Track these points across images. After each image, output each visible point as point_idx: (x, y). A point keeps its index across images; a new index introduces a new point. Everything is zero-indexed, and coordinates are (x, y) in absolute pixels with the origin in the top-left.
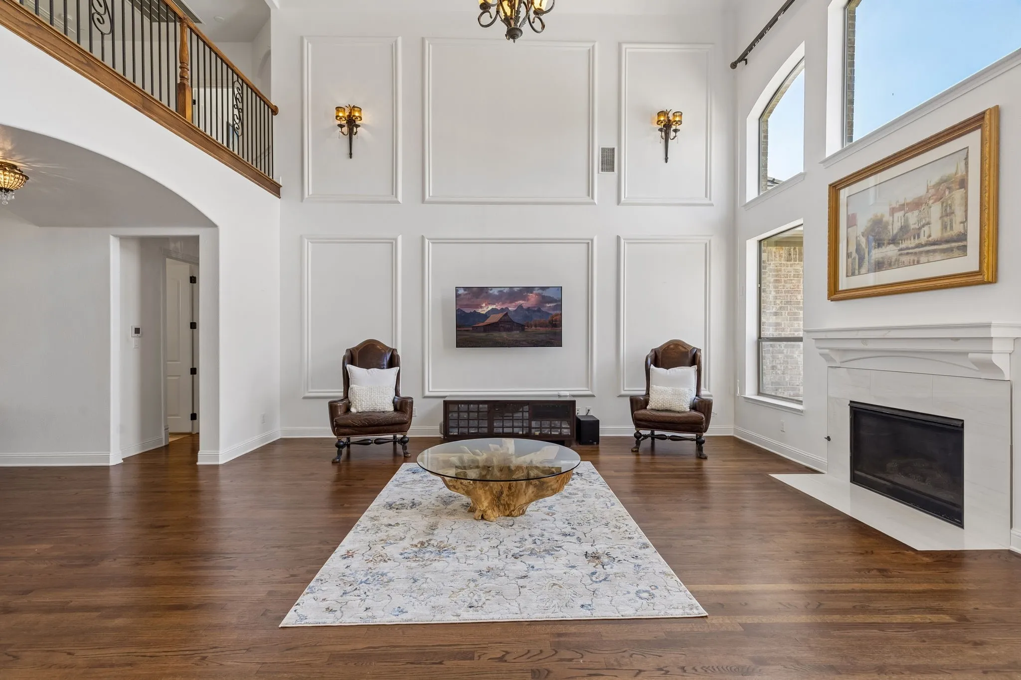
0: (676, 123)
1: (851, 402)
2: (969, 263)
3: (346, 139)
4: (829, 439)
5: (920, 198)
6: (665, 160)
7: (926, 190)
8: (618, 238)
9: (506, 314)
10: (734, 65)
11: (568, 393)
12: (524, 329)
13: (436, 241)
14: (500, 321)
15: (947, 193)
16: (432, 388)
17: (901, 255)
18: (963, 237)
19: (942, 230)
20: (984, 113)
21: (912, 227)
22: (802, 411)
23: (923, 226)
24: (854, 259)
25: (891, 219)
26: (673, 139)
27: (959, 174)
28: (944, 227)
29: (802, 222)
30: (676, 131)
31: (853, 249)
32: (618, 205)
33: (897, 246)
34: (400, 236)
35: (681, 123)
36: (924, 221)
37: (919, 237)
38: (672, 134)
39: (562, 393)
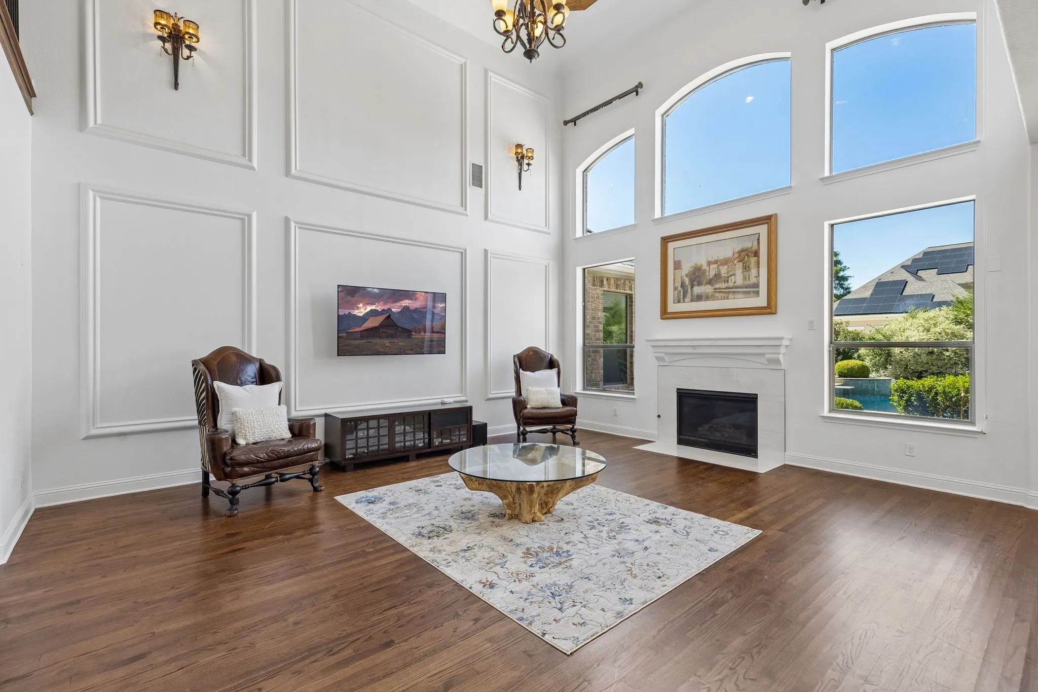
0: (529, 158)
1: (677, 389)
2: (761, 301)
3: (168, 60)
4: (659, 416)
5: (729, 258)
6: (518, 188)
7: (732, 254)
8: (486, 251)
9: (389, 316)
10: (566, 123)
11: (451, 400)
12: (411, 335)
13: (303, 226)
14: (381, 325)
15: (746, 258)
16: (300, 406)
17: (715, 292)
18: (756, 285)
19: (743, 279)
20: (771, 216)
21: (723, 275)
22: (634, 399)
23: (731, 276)
24: (680, 291)
25: (708, 268)
26: (526, 171)
27: (754, 248)
28: (745, 278)
29: (633, 259)
30: (529, 164)
31: (678, 284)
32: (485, 220)
33: (713, 287)
34: (255, 212)
35: (533, 159)
36: (731, 273)
37: (728, 282)
38: (525, 167)
39: (446, 400)
